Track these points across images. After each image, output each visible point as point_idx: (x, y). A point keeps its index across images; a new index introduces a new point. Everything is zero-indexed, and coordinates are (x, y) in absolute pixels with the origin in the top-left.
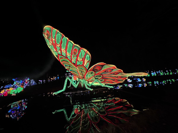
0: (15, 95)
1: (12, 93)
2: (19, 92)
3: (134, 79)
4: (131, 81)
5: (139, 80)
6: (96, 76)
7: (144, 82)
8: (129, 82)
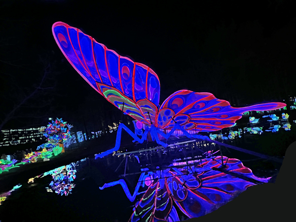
0: (49, 160)
1: (43, 157)
2: (56, 155)
3: (264, 117)
4: (257, 121)
5: (275, 118)
6: (177, 119)
7: (285, 122)
8: (253, 123)
